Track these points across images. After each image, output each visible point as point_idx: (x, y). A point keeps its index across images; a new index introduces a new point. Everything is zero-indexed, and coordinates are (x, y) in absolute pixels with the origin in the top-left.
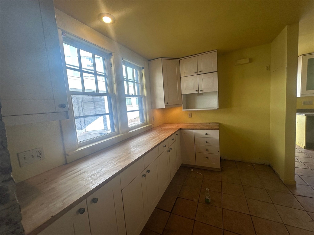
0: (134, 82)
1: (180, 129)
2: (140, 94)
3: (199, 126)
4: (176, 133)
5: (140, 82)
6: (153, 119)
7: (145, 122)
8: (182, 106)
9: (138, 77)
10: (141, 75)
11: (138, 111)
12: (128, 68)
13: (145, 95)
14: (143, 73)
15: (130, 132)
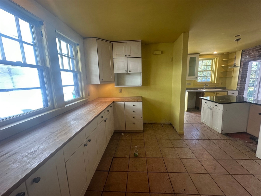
0: (68, 57)
1: (114, 102)
2: (75, 70)
3: (128, 99)
4: (111, 106)
5: (74, 58)
6: (89, 94)
7: (81, 96)
8: (114, 83)
9: (73, 52)
10: (76, 51)
11: (73, 86)
12: (62, 42)
13: (81, 71)
14: (78, 49)
15: (66, 106)
